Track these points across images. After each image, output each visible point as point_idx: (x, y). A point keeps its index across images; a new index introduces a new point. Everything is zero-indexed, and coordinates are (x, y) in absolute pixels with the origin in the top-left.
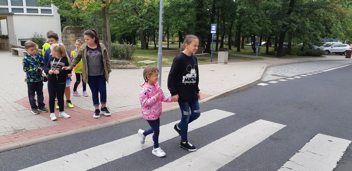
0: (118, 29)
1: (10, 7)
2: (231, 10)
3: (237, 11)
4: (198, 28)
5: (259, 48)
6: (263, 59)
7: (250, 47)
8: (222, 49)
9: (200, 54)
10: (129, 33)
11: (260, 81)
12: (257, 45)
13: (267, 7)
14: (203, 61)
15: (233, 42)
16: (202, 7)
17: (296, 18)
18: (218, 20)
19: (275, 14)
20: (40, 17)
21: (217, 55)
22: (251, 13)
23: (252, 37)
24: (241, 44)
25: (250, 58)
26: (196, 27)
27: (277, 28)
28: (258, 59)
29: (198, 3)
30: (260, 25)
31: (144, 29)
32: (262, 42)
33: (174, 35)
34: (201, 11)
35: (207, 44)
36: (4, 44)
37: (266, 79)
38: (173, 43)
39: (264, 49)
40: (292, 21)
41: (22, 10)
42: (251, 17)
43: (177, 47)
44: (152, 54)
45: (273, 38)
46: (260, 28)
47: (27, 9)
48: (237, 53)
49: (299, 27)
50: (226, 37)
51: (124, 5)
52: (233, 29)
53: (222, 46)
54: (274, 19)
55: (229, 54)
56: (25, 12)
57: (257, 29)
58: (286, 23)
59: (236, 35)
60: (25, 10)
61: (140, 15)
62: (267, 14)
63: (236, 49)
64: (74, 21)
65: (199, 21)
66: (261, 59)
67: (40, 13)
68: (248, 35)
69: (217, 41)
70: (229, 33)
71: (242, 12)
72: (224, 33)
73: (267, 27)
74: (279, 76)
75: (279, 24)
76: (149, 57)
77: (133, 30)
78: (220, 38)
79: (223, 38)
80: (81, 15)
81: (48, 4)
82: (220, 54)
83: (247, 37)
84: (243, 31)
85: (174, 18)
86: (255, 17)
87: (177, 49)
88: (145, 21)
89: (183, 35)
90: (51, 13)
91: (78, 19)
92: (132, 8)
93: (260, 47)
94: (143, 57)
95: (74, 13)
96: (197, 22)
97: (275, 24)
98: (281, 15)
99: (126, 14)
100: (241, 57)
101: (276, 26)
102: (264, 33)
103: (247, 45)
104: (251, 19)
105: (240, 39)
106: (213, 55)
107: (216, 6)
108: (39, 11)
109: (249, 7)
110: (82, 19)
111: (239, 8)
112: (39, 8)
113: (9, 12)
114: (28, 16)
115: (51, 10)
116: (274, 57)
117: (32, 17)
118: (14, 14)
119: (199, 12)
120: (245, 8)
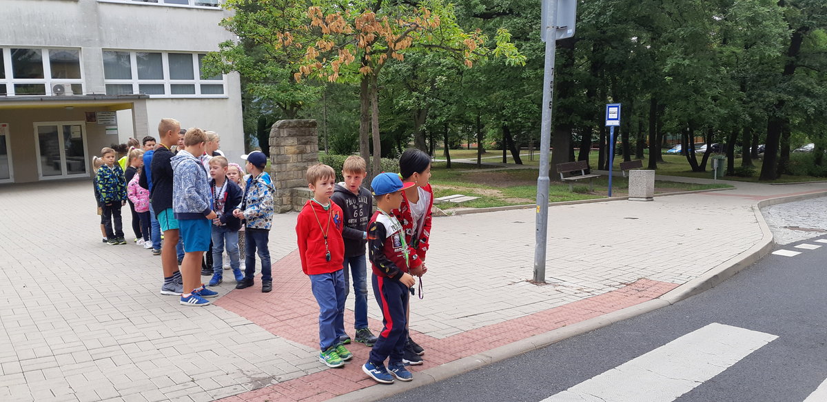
1: (135, 82)
2: (645, 70)
3: (667, 69)
5: (721, 160)
6: (732, 187)
8: (628, 163)
9: (577, 178)
14: (586, 194)
17: (811, 84)
20: (199, 102)
22: (701, 75)
26: (559, 111)
27: (764, 109)
28: (720, 187)
29: (564, 57)
31: (437, 121)
40: (799, 91)
41: (160, 88)
46: (723, 111)
47: (172, 86)
49: (820, 106)
54: (751, 86)
56: (168, 93)
57: (713, 112)
58: (785, 97)
60: (168, 89)
65: (564, 98)
66: (726, 187)
67: (198, 94)
71: (674, 73)
73: (739, 108)
75: (767, 100)
86: (710, 85)
90: (223, 93)
92: (405, 75)
93: (722, 157)
95: (285, 90)
96: (561, 100)
97: (756, 101)
101: (761, 105)
107: (609, 62)
108: (198, 89)
109: (695, 61)
110: (303, 104)
111: (670, 63)
112: (197, 81)
113: (134, 93)
114: (174, 100)
115: (222, 85)
116: (757, 182)
117: (181, 102)
118: (148, 98)
119: (566, 77)
120: (687, 62)
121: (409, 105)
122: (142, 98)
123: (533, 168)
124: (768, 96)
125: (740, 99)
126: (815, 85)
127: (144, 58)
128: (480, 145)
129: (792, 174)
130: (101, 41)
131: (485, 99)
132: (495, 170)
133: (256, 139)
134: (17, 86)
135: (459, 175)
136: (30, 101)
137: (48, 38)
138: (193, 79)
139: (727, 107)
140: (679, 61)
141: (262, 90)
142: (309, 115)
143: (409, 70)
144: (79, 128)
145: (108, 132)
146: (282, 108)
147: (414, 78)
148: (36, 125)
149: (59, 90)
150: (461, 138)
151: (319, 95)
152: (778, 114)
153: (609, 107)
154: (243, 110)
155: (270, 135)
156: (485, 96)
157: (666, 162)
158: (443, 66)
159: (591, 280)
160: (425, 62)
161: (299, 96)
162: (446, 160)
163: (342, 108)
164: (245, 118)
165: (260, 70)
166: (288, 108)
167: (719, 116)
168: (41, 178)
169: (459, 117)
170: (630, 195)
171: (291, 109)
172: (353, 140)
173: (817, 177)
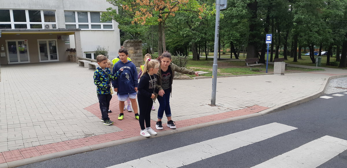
0: (172, 41)
1: (77, 23)
2: (287, 20)
3: (294, 20)
4: (251, 38)
5: (319, 59)
6: (324, 70)
7: (308, 58)
8: (277, 59)
9: (254, 65)
10: (181, 45)
11: (322, 94)
12: (316, 55)
13: (326, 15)
14: (257, 71)
15: (288, 52)
16: (256, 17)
18: (273, 30)
19: (336, 22)
20: (103, 32)
21: (273, 66)
22: (309, 22)
23: (310, 47)
24: (298, 54)
25: (309, 69)
26: (250, 37)
27: (340, 37)
28: (318, 70)
29: (252, 14)
30: (319, 35)
31: (196, 41)
32: (322, 51)
33: (225, 46)
34: (255, 21)
35: (260, 54)
36: (72, 56)
37: (329, 92)
38: (224, 53)
39: (324, 60)
41: (87, 26)
42: (309, 26)
43: (229, 57)
44: (204, 64)
45: (335, 48)
46: (320, 38)
47: (92, 25)
48: (293, 64)
50: (281, 47)
51: (178, 19)
52: (289, 38)
53: (277, 57)
54: (335, 27)
55: (286, 65)
56: (90, 28)
57: (316, 38)
59: (292, 44)
60: (90, 26)
61: (193, 27)
62: (328, 23)
63: (292, 59)
64: (133, 35)
65: (252, 31)
66: (321, 70)
67: (102, 29)
68: (306, 44)
69: (272, 51)
70: (285, 43)
71: (299, 22)
72: (279, 43)
73: (328, 35)
74: (344, 89)
75: (341, 33)
76: (201, 68)
77: (185, 42)
78: (274, 48)
79: (278, 48)
80: (138, 30)
81: (110, 20)
82: (276, 64)
83: (305, 46)
84: (301, 40)
85: (226, 29)
86: (314, 26)
87: (229, 60)
88: (198, 33)
89: (234, 45)
90: (112, 28)
91: (136, 33)
92: (185, 21)
93: (320, 57)
94: (195, 68)
95: (132, 28)
96: (251, 32)
97: (337, 33)
98: (344, 23)
99: (179, 27)
100: (298, 68)
102: (325, 43)
103: (304, 55)
104: (309, 28)
105: (297, 49)
106: (268, 66)
107: (271, 16)
108: (102, 26)
112: (102, 24)
113: (77, 28)
114: (93, 31)
115: (112, 25)
116: (337, 68)
118: (81, 30)
119: (253, 22)
122: (78, 30)
124: (342, 31)
130: (64, 7)
134: (31, 25)
136: (36, 31)
137: (43, 6)
138: (100, 23)
139: (323, 36)
140: (300, 16)
141: (124, 28)
144: (55, 42)
145: (66, 44)
148: (38, 40)
149: (47, 27)
167: (318, 40)
168: (41, 61)
170: (274, 73)
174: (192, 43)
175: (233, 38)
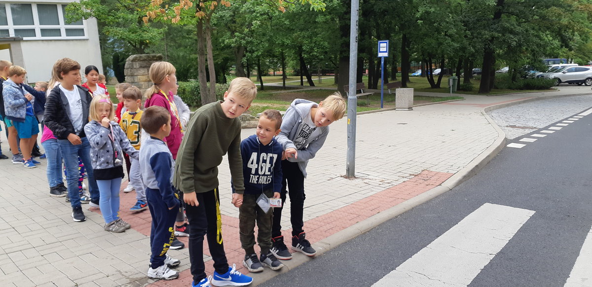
1: (11, 27)
2: (402, 16)
4: (345, 49)
5: (454, 80)
6: (462, 99)
17: (513, 25)
20: (65, 43)
26: (343, 47)
27: (482, 43)
28: (454, 99)
40: (505, 30)
41: (32, 32)
46: (456, 45)
47: (42, 30)
49: (519, 40)
56: (38, 36)
57: (450, 46)
58: (496, 35)
60: (38, 32)
66: (457, 98)
67: (64, 36)
75: (484, 37)
90: (84, 36)
93: (455, 77)
101: (480, 40)
108: (63, 32)
109: (438, 9)
110: (150, 43)
111: (421, 10)
112: (62, 26)
113: (11, 36)
114: (45, 42)
115: (83, 30)
116: (477, 94)
117: (49, 42)
118: (22, 40)
120: (433, 10)
121: (233, 43)
122: (17, 40)
123: (323, 89)
124: (485, 34)
125: (466, 36)
126: (516, 26)
127: (18, 9)
128: (284, 72)
129: (498, 88)
131: (290, 38)
132: (296, 90)
133: (112, 70)
135: (272, 95)
138: (59, 24)
139: (458, 42)
140: (427, 9)
141: (116, 32)
142: (154, 52)
143: (230, 16)
146: (133, 46)
147: (233, 23)
150: (269, 67)
151: (161, 36)
152: (492, 47)
153: (380, 43)
154: (101, 49)
155: (125, 67)
156: (290, 36)
157: (412, 82)
158: (257, 13)
159: (388, 173)
160: (243, 10)
161: (146, 36)
162: (260, 84)
163: (180, 46)
164: (103, 55)
165: (113, 16)
166: (138, 46)
167: (453, 49)
169: (268, 52)
170: (397, 107)
171: (141, 46)
172: (188, 70)
173: (513, 90)
174: (247, 60)
175: (318, 48)
